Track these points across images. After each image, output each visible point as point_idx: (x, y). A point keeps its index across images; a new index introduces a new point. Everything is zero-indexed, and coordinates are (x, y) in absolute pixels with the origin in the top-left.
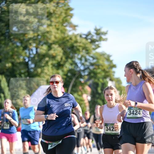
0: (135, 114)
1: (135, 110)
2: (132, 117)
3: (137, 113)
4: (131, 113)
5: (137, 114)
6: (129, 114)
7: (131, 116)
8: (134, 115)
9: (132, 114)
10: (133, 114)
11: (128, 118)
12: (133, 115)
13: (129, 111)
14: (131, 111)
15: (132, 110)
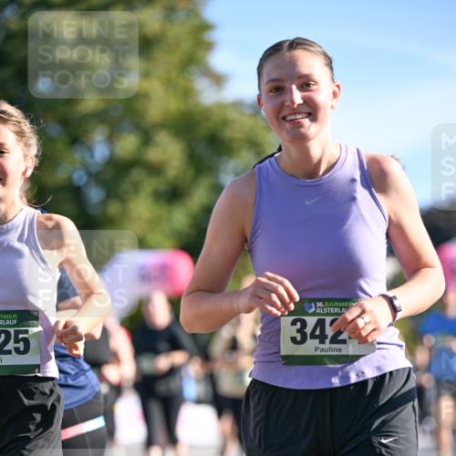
0: (335, 340)
1: (328, 320)
2: (313, 353)
3: (344, 336)
4: (308, 330)
5: (344, 342)
6: (294, 340)
7: (310, 347)
8: (327, 345)
9: (313, 336)
10: (322, 338)
11: (290, 360)
12: (322, 342)
13: (294, 323)
14: (304, 324)
15: (314, 314)
